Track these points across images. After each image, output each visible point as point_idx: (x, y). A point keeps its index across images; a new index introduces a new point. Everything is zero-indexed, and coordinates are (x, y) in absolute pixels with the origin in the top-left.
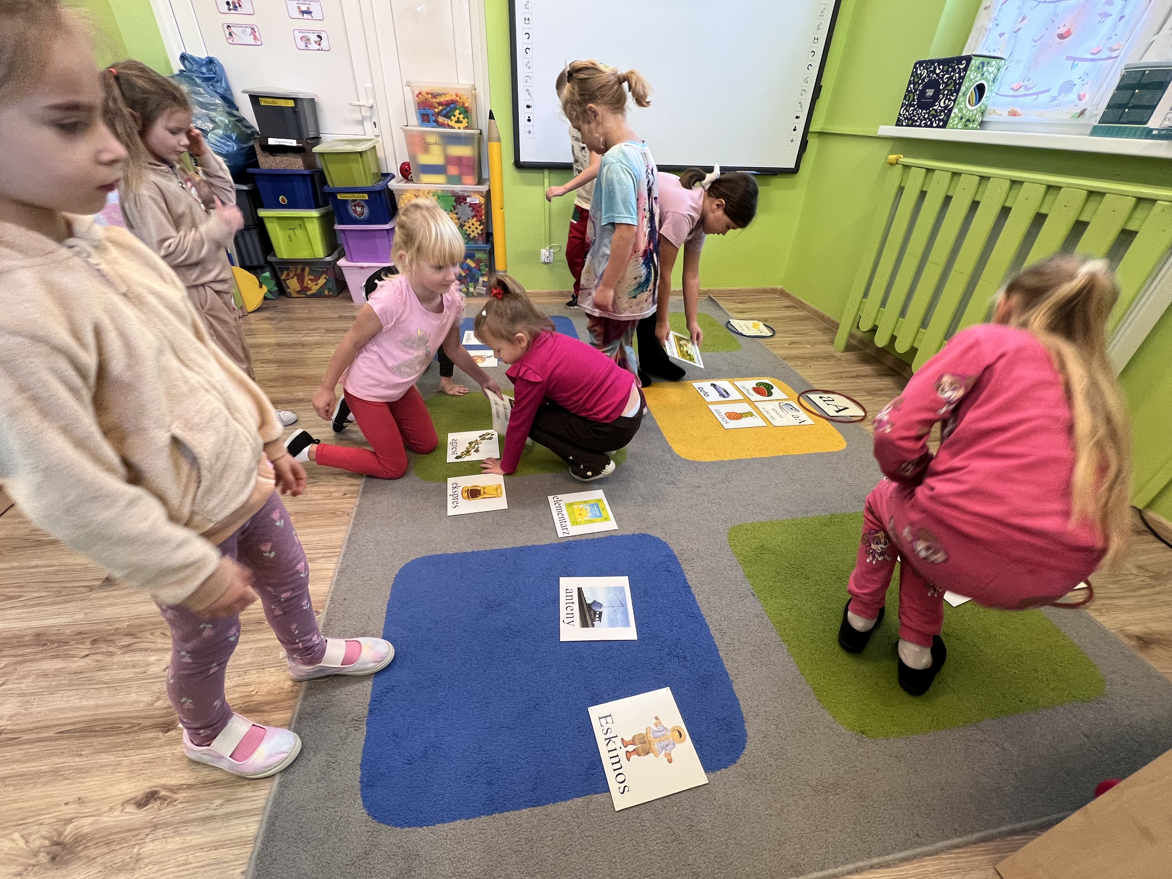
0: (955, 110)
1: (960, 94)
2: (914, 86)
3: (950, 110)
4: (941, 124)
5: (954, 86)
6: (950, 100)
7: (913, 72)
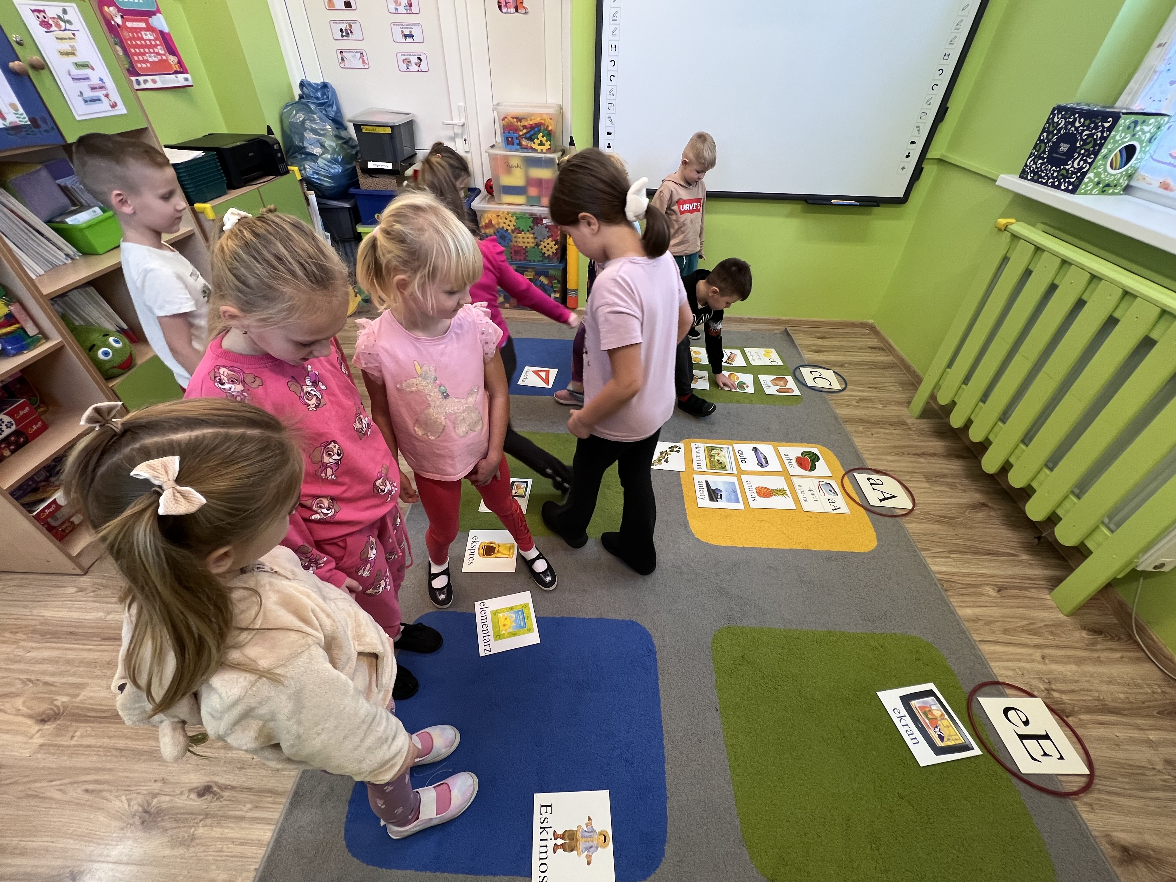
0: (1091, 175)
1: (1099, 157)
2: (1048, 135)
3: (1086, 173)
4: (1071, 188)
5: (1094, 147)
6: (1085, 161)
7: (1049, 119)
